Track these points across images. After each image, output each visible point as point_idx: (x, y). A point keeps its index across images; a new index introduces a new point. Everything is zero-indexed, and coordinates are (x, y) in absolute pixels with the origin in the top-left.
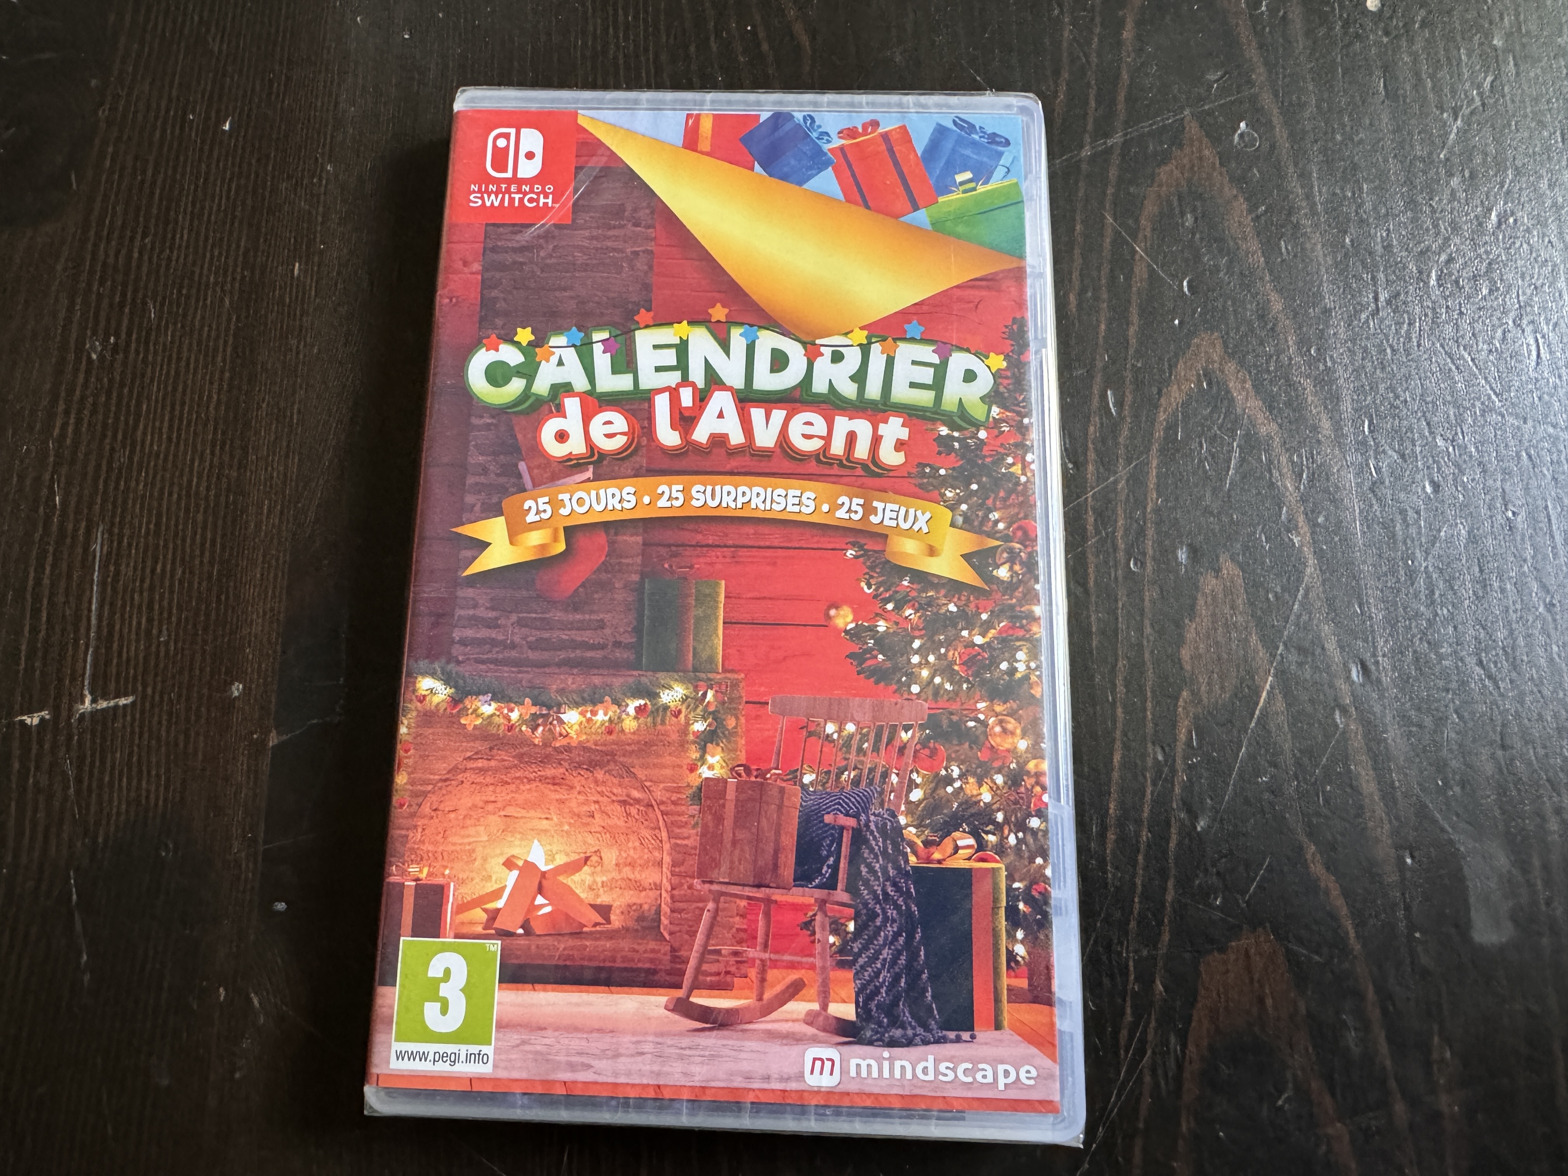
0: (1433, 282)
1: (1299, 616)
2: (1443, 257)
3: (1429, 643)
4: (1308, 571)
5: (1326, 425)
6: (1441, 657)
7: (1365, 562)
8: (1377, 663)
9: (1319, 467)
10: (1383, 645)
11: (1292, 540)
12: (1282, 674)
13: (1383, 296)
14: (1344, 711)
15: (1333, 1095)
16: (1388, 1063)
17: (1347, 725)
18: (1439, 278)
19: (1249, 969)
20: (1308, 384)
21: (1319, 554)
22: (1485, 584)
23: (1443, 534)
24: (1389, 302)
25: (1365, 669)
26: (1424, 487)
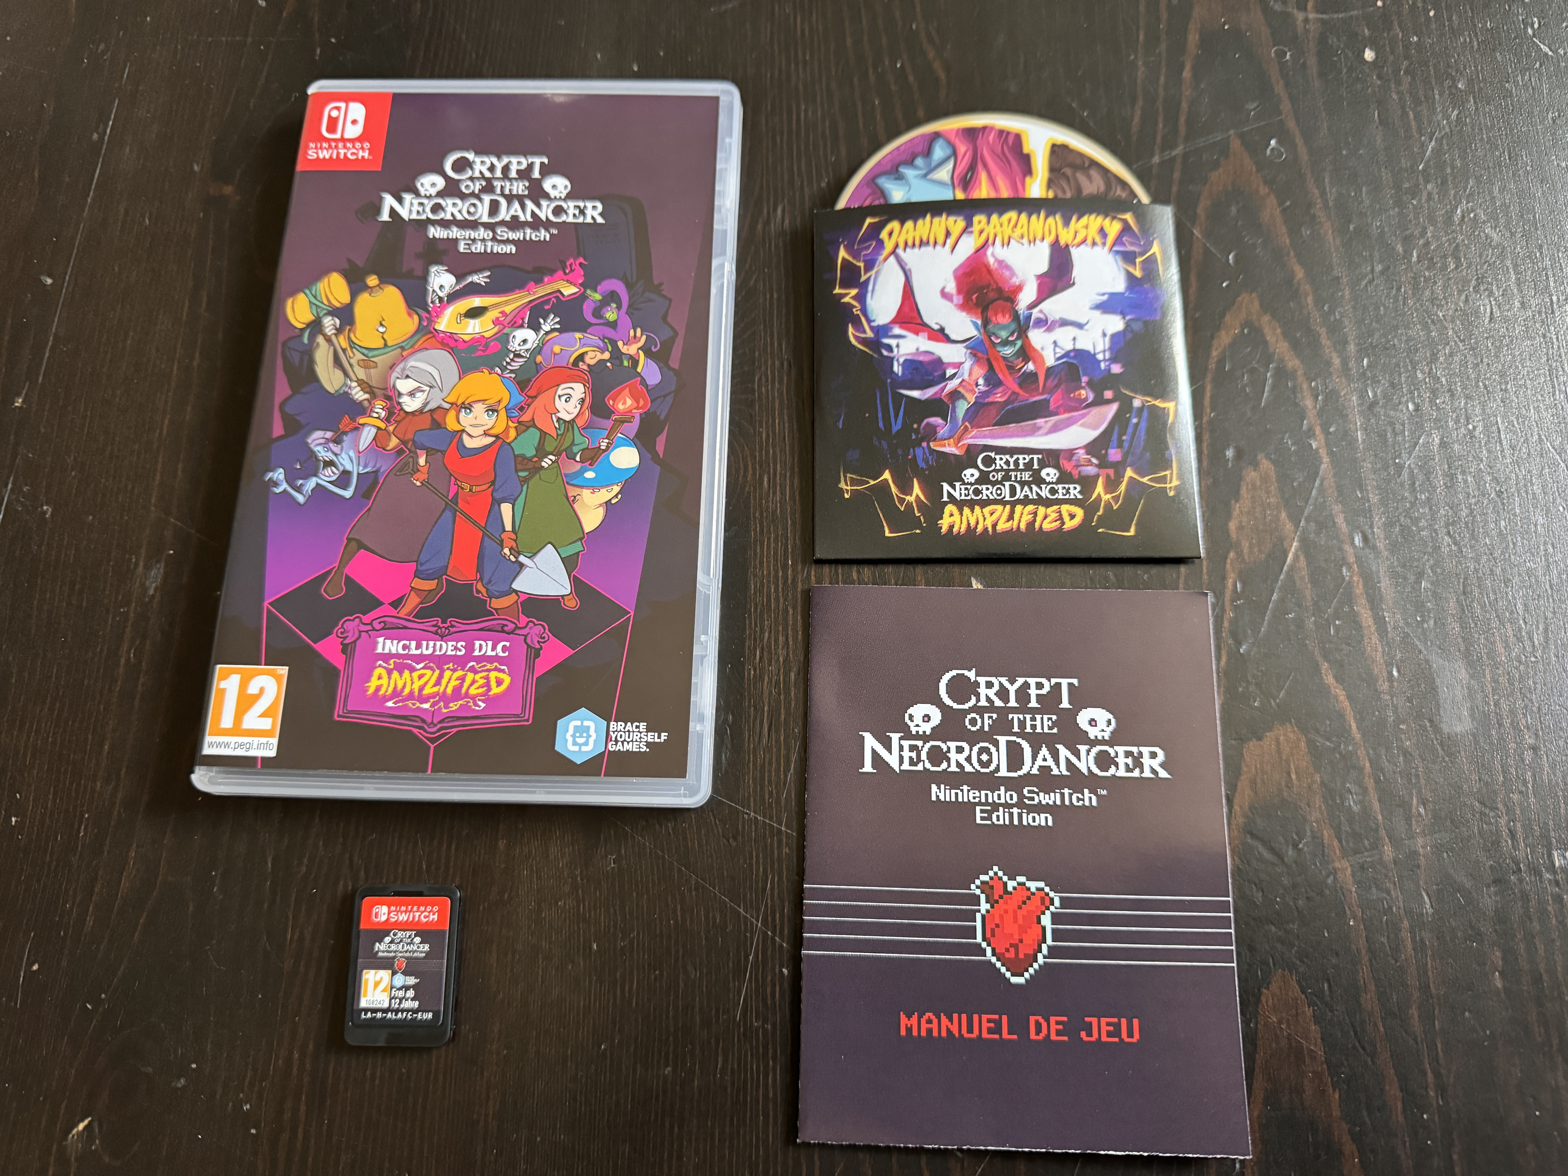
0: (1414, 259)
1: (1316, 499)
2: (1421, 242)
3: (1411, 518)
4: (1323, 466)
5: (1337, 361)
6: (1420, 529)
7: (1364, 460)
8: (1373, 532)
9: (1331, 391)
10: (1379, 520)
11: (1311, 444)
12: (1303, 541)
13: (1379, 268)
14: (1350, 568)
15: (1340, 841)
16: (1380, 817)
17: (1351, 577)
18: (1418, 257)
19: (1279, 752)
20: (1323, 331)
21: (1331, 454)
22: (1452, 477)
23: (1421, 441)
24: (1382, 273)
25: (1365, 539)
26: (1408, 407)
